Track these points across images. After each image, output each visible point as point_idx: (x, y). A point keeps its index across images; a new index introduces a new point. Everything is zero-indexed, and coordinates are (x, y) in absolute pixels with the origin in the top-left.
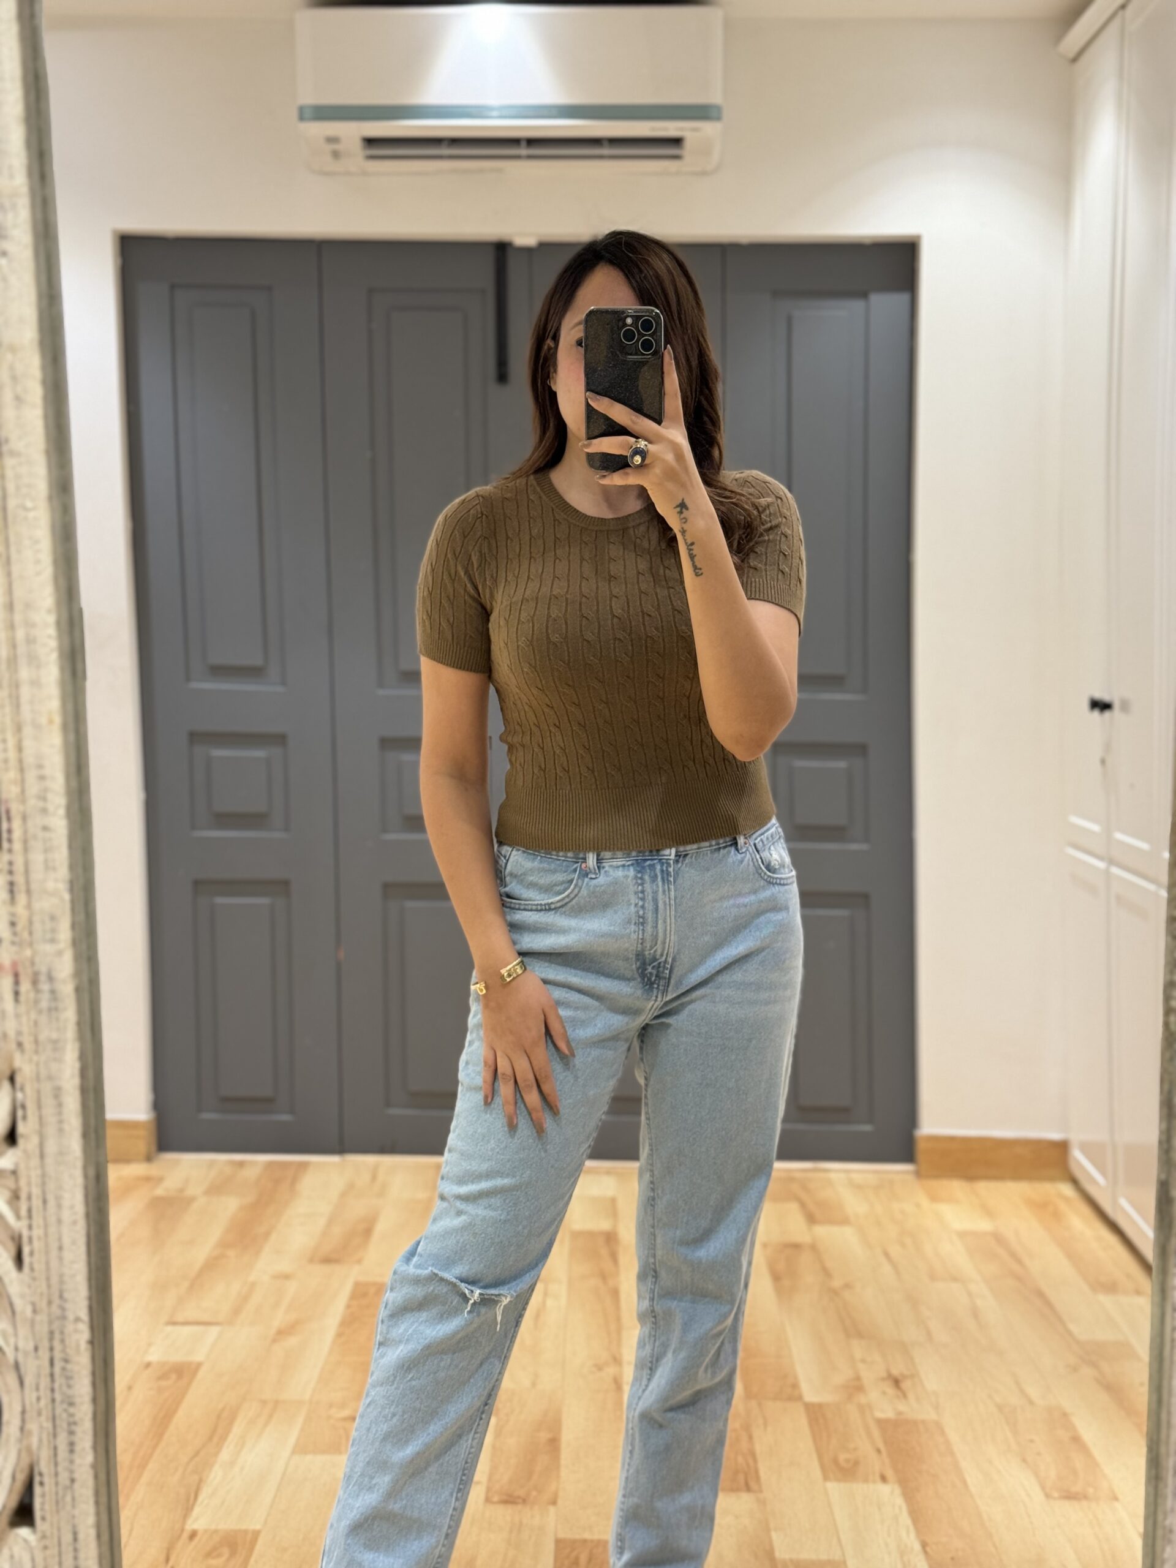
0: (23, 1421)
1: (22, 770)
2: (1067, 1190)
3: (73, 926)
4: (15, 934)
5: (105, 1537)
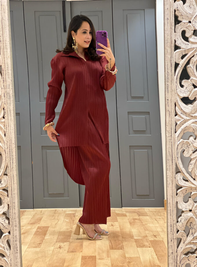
1: (5, 64)
4: (4, 87)
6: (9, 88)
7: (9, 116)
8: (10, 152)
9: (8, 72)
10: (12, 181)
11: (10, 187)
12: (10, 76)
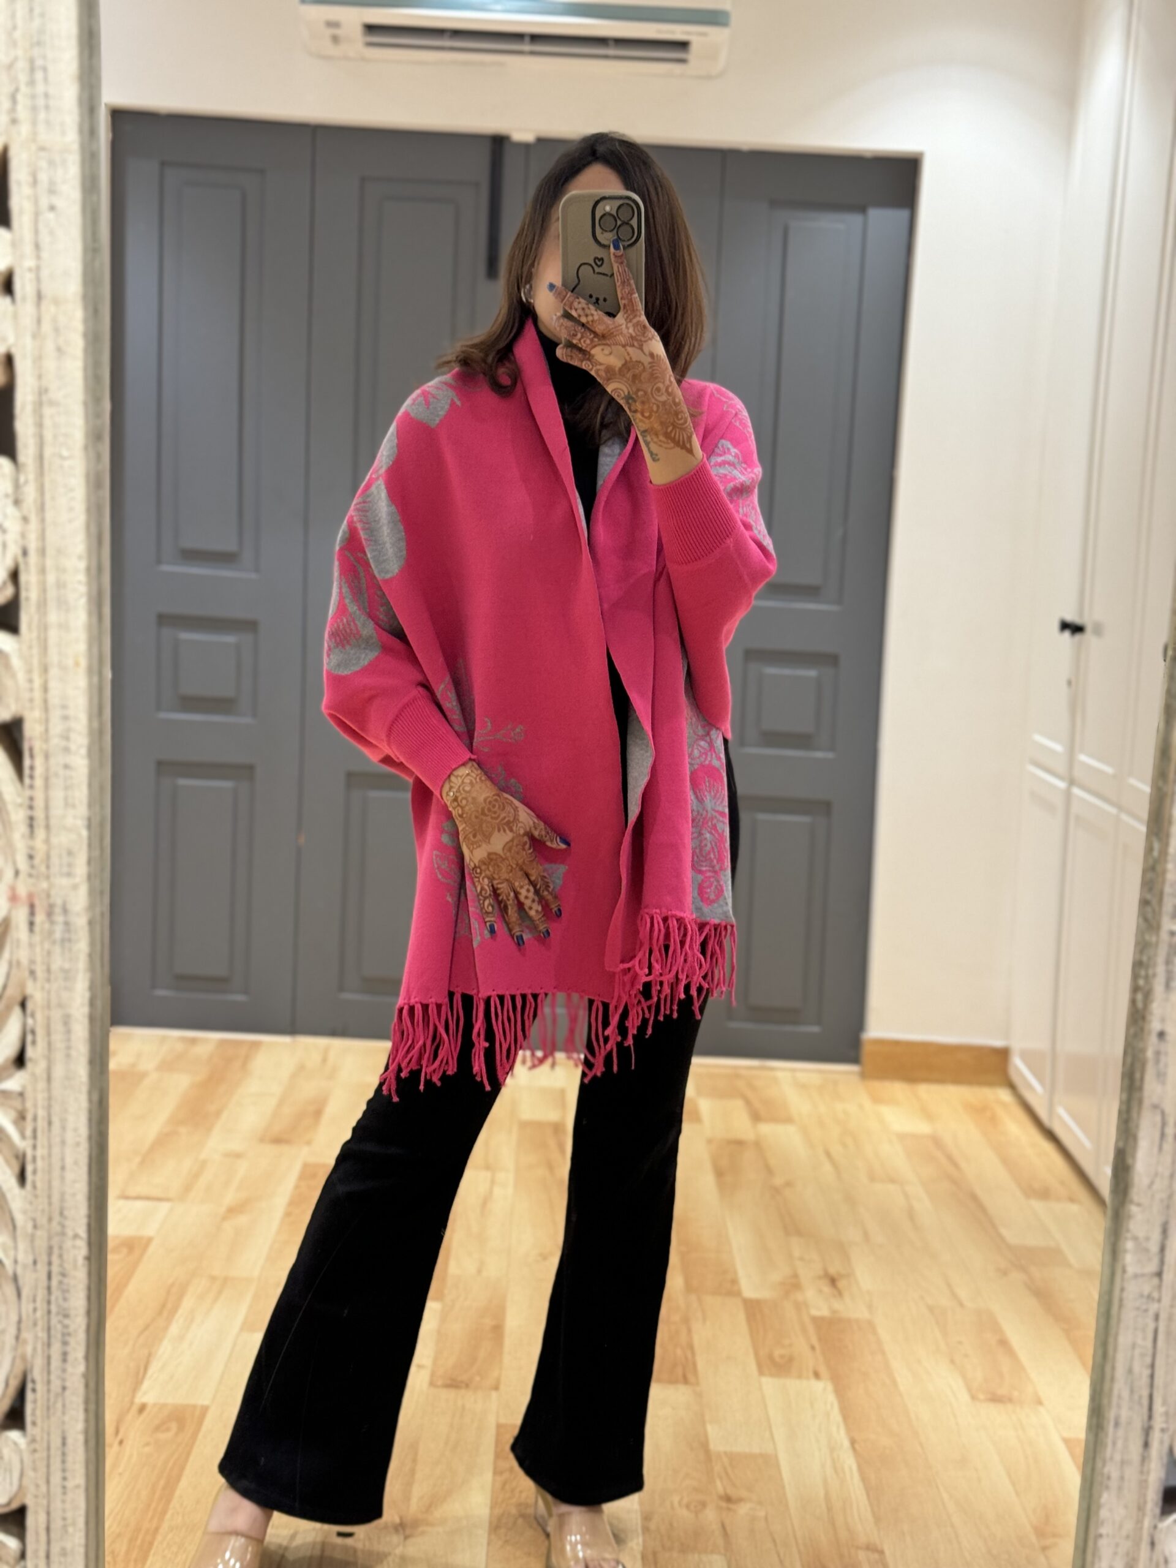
0: (19, 1330)
1: (46, 708)
2: (1004, 1095)
3: (89, 862)
4: (32, 867)
5: (92, 1443)
6: (69, 875)
7: (59, 1056)
8: (49, 1288)
9: (67, 767)
10: (56, 1478)
11: (36, 1512)
12: (81, 794)
